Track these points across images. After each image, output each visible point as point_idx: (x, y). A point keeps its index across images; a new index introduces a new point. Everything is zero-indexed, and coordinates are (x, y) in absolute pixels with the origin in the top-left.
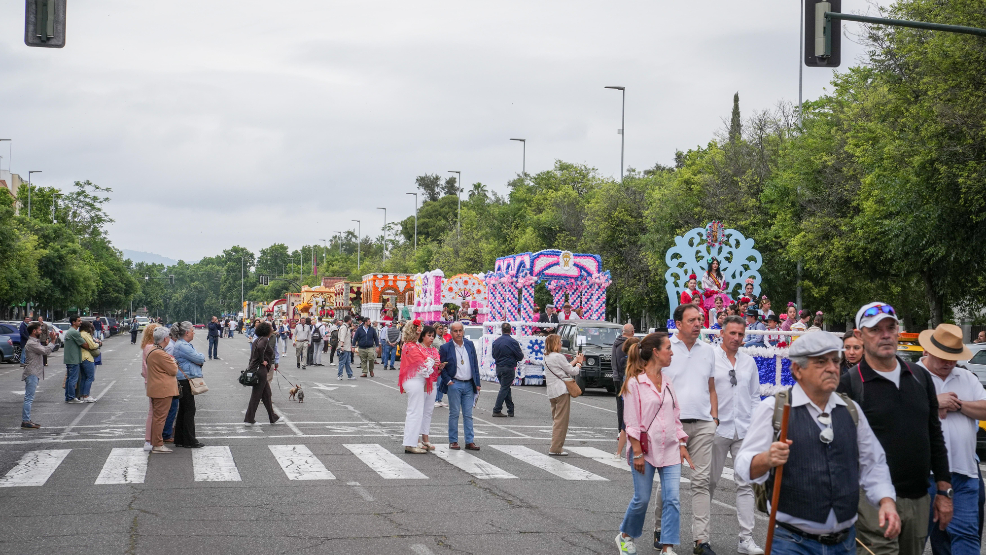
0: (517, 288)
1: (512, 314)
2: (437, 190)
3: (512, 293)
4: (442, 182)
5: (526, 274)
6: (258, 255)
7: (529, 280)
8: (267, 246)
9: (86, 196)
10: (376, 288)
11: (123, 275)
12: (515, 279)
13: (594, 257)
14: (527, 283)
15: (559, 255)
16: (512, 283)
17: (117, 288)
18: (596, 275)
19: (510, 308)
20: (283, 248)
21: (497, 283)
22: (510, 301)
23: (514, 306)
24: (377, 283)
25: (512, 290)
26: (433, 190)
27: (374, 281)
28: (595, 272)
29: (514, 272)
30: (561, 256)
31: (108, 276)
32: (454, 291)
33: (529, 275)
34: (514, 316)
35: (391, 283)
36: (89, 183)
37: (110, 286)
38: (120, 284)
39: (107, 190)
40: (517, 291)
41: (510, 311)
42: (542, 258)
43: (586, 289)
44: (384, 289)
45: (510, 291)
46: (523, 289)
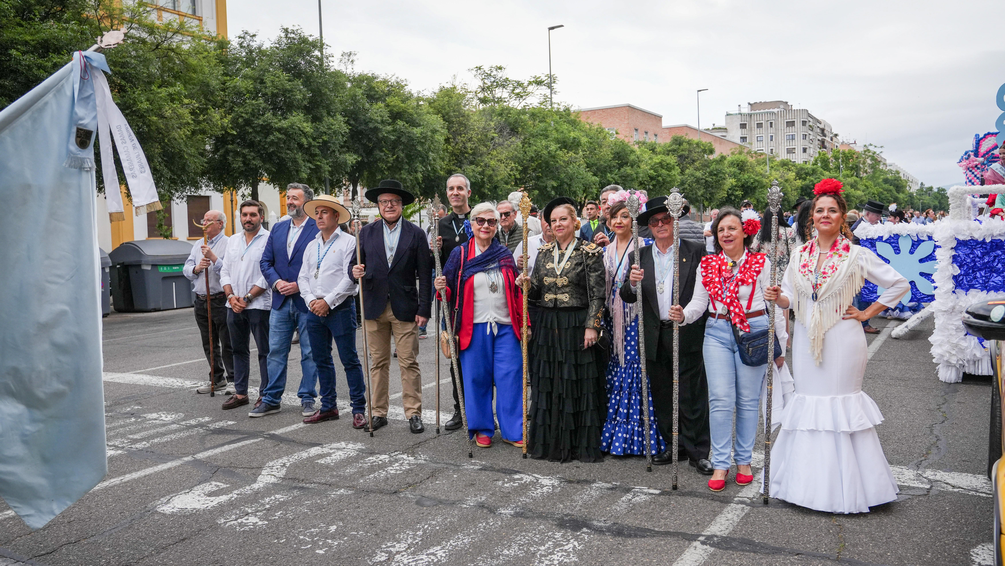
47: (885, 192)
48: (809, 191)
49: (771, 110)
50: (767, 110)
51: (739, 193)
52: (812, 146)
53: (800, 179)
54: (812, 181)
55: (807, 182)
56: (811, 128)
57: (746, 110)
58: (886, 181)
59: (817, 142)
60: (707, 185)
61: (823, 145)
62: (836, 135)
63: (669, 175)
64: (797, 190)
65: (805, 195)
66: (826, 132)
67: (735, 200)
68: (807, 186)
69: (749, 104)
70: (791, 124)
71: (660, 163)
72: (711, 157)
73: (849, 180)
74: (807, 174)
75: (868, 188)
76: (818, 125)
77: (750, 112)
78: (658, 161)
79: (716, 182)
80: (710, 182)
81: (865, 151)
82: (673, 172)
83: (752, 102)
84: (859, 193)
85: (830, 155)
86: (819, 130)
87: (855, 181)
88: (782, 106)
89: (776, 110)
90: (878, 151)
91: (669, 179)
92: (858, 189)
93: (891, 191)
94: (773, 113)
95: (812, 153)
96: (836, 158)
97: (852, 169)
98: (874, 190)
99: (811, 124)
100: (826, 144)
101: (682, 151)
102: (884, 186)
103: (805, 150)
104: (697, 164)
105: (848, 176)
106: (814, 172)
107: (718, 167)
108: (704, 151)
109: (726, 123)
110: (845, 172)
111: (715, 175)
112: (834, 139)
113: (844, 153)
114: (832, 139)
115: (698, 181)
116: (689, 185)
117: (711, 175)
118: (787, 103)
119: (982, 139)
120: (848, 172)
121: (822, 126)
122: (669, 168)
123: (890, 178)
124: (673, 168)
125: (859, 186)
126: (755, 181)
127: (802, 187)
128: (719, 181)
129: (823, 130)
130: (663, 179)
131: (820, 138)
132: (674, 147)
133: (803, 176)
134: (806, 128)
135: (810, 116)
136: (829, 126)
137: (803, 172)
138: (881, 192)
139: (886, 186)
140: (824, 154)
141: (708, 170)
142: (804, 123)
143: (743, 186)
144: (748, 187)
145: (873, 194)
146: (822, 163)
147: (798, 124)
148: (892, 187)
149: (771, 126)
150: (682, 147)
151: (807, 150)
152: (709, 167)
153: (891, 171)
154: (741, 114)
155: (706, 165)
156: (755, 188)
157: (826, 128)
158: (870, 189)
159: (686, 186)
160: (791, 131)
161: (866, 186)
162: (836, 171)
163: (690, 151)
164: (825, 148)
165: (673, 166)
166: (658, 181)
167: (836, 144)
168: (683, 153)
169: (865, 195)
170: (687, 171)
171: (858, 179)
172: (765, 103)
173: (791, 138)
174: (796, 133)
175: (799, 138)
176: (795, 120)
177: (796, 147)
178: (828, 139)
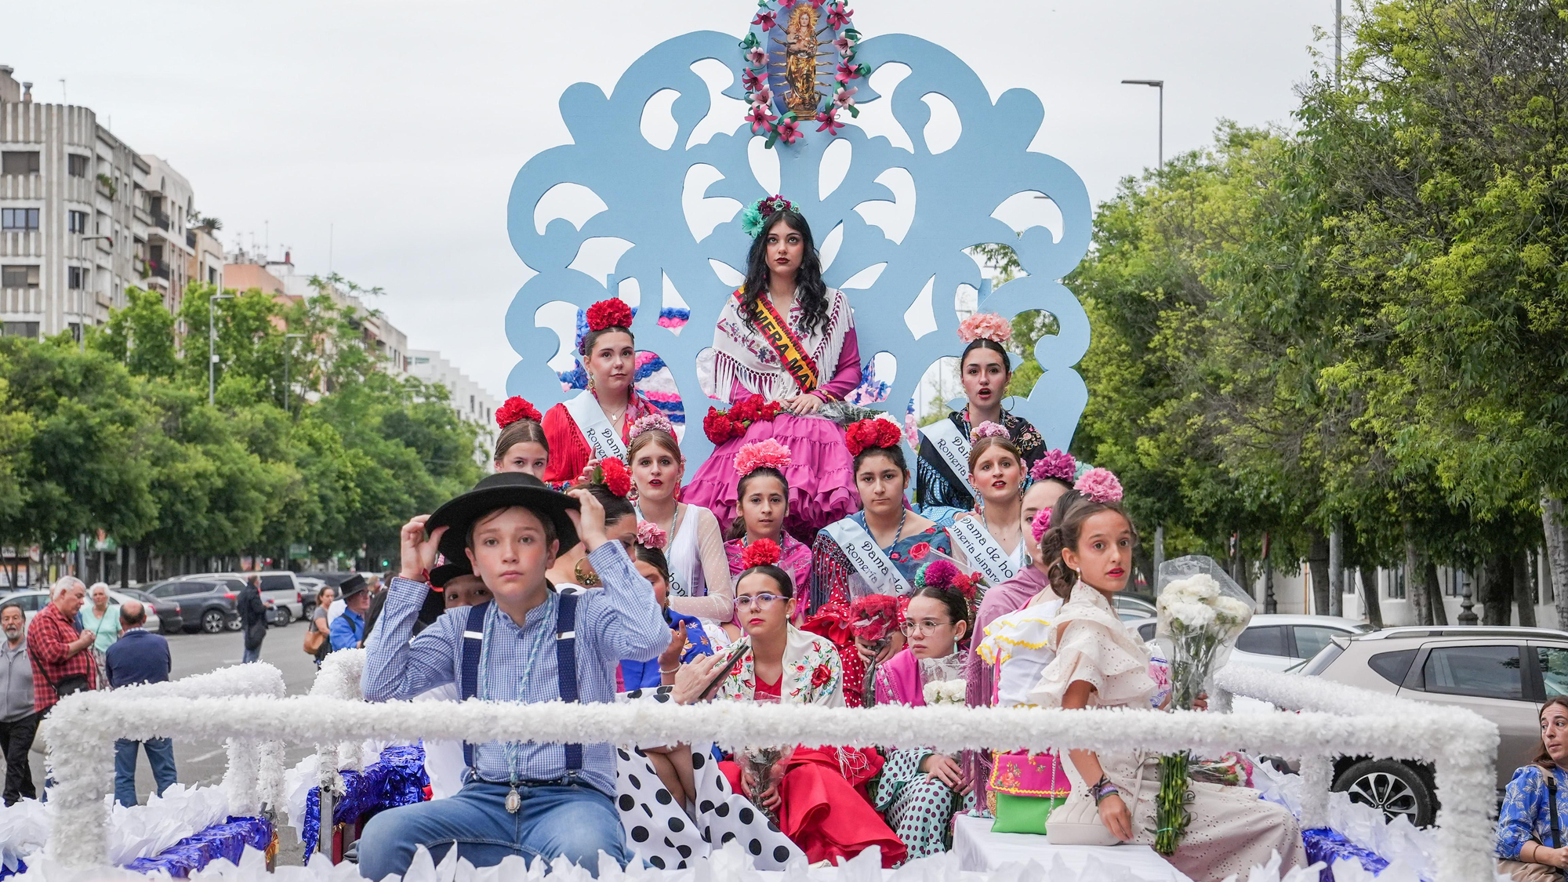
9: (330, 308)
11: (415, 477)
17: (398, 507)
31: (378, 480)
37: (383, 502)
38: (406, 497)
39: (376, 291)
47: (387, 473)
48: (65, 457)
52: (106, 262)
53: (28, 406)
54: (80, 416)
55: (59, 420)
56: (108, 188)
58: (395, 426)
59: (130, 249)
61: (154, 260)
62: (210, 225)
64: (12, 451)
65: (50, 476)
66: (167, 209)
68: (59, 439)
70: (22, 163)
73: (245, 414)
74: (61, 386)
75: (319, 452)
76: (137, 176)
84: (283, 472)
85: (173, 308)
86: (138, 200)
87: (268, 424)
90: (369, 303)
92: (280, 456)
93: (407, 467)
95: (105, 291)
96: (201, 322)
97: (259, 369)
98: (344, 460)
99: (106, 170)
100: (169, 259)
102: (382, 445)
103: (76, 278)
105: (242, 399)
106: (90, 376)
110: (230, 383)
112: (203, 239)
113: (230, 305)
114: (192, 241)
118: (7, 72)
120: (245, 383)
121: (151, 183)
123: (409, 413)
125: (282, 444)
127: (37, 443)
129: (155, 201)
131: (144, 233)
133: (45, 394)
134: (85, 186)
135: (101, 135)
136: (183, 186)
137: (44, 376)
138: (372, 472)
139: (392, 448)
140: (149, 304)
142: (77, 165)
145: (341, 475)
146: (141, 338)
147: (52, 167)
148: (411, 454)
151: (88, 280)
153: (414, 384)
157: (170, 194)
158: (328, 458)
160: (20, 193)
161: (312, 443)
162: (197, 377)
164: (165, 275)
167: (210, 261)
169: (306, 481)
171: (277, 413)
173: (21, 222)
174: (42, 205)
175: (54, 224)
176: (41, 148)
177: (42, 262)
178: (175, 238)
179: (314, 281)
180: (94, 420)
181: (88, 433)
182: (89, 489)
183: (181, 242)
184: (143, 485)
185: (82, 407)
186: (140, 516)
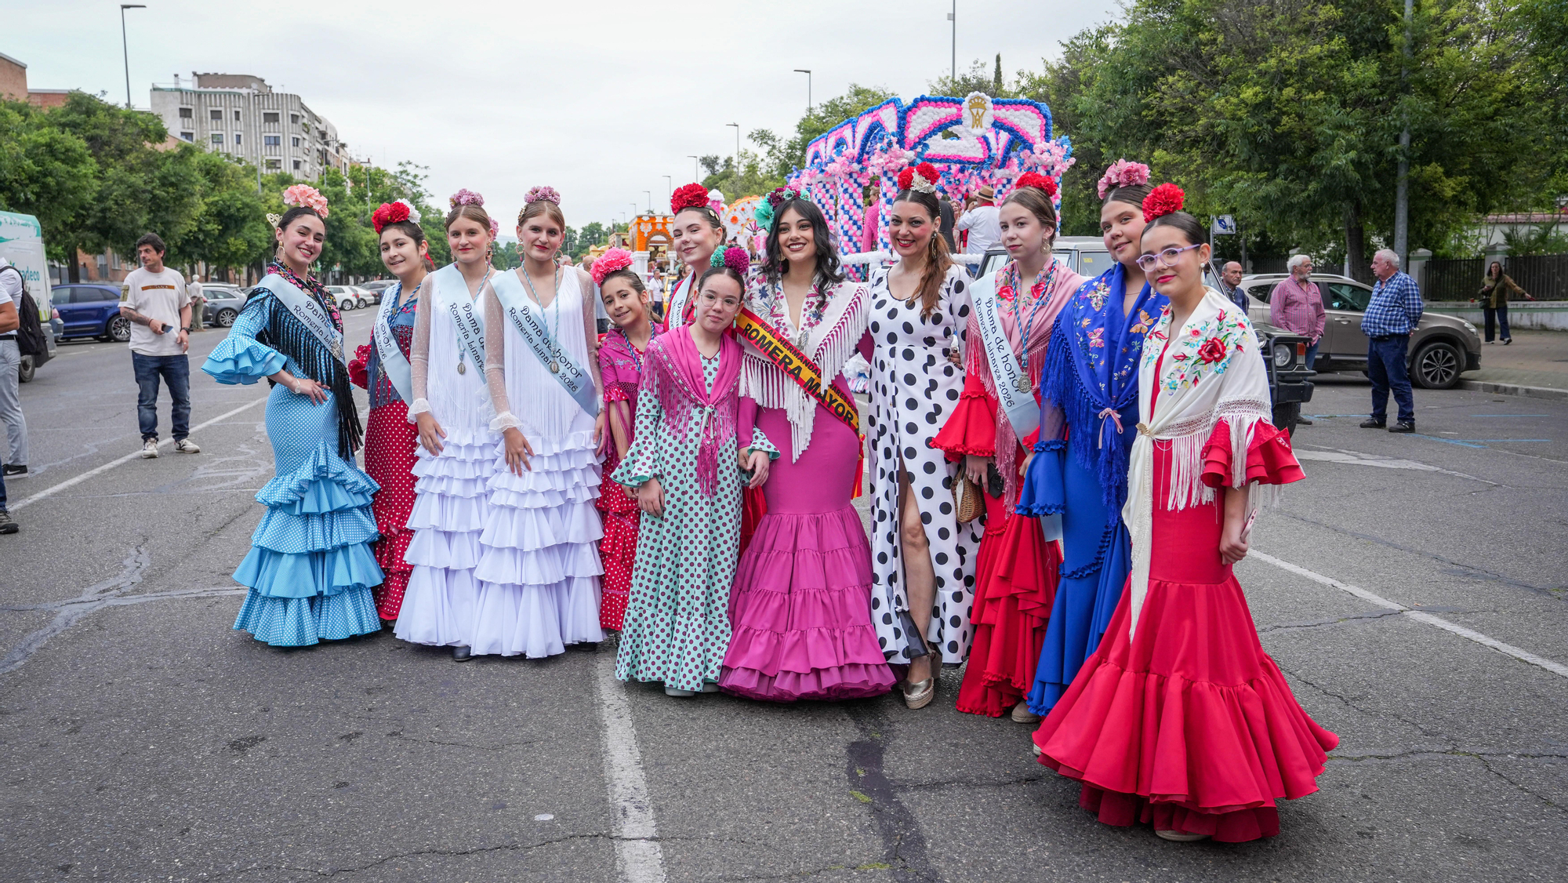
0: (860, 185)
1: (850, 240)
2: (717, 168)
3: (851, 196)
4: (721, 161)
5: (890, 144)
6: (579, 232)
7: (898, 157)
8: (586, 224)
9: (408, 175)
10: (641, 233)
12: (856, 167)
13: (1036, 107)
14: (892, 165)
15: (960, 103)
16: (851, 175)
18: (1040, 145)
19: (846, 227)
20: (598, 225)
21: (814, 181)
22: (847, 212)
23: (855, 223)
24: (642, 227)
25: (850, 190)
26: (713, 168)
27: (639, 224)
28: (1038, 140)
29: (856, 151)
30: (965, 105)
32: (740, 223)
33: (896, 146)
34: (855, 244)
35: (659, 227)
36: (409, 163)
39: (425, 168)
40: (860, 190)
41: (846, 233)
42: (924, 109)
43: (1000, 187)
44: (651, 234)
45: (846, 191)
46: (884, 179)
49: (236, 90)
50: (227, 89)
51: (214, 227)
52: (307, 159)
54: (336, 213)
56: (306, 128)
57: (190, 85)
59: (316, 154)
60: (156, 206)
61: (324, 158)
62: (343, 146)
63: (74, 177)
66: (328, 138)
67: (204, 241)
69: (195, 74)
70: (272, 118)
71: (49, 146)
72: (160, 147)
76: (317, 124)
77: (197, 89)
78: (42, 140)
79: (175, 199)
80: (163, 200)
81: (401, 173)
82: (83, 169)
83: (200, 72)
86: (317, 134)
88: (254, 85)
89: (244, 91)
90: (419, 174)
91: (70, 184)
94: (240, 95)
95: (308, 170)
96: (356, 181)
99: (305, 121)
100: (330, 158)
101: (95, 127)
103: (296, 165)
104: (131, 158)
107: (178, 168)
108: (145, 133)
109: (153, 104)
111: (172, 184)
112: (341, 150)
114: (338, 152)
115: (135, 194)
116: (116, 203)
117: (163, 185)
118: (263, 81)
119: (909, 109)
121: (322, 128)
122: (70, 158)
124: (81, 160)
126: (246, 205)
128: (182, 197)
129: (323, 135)
130: (58, 183)
131: (320, 147)
132: (74, 117)
134: (297, 127)
135: (303, 107)
136: (333, 129)
141: (157, 173)
142: (295, 118)
143: (219, 214)
144: (231, 216)
147: (285, 120)
149: (237, 118)
150: (93, 120)
151: (301, 165)
152: (158, 168)
154: (181, 91)
155: (151, 163)
156: (244, 219)
157: (329, 132)
159: (110, 203)
160: (272, 130)
163: (113, 131)
164: (329, 165)
165: (81, 155)
166: (45, 186)
167: (344, 159)
168: (98, 132)
170: (110, 172)
172: (224, 76)
173: (272, 141)
174: (281, 135)
175: (286, 142)
176: (279, 112)
177: (282, 158)
178: (331, 150)
179: (400, 164)
180: (342, 215)
181: (340, 221)
182: (341, 244)
183: (334, 152)
184: (363, 242)
185: (338, 210)
186: (362, 256)
